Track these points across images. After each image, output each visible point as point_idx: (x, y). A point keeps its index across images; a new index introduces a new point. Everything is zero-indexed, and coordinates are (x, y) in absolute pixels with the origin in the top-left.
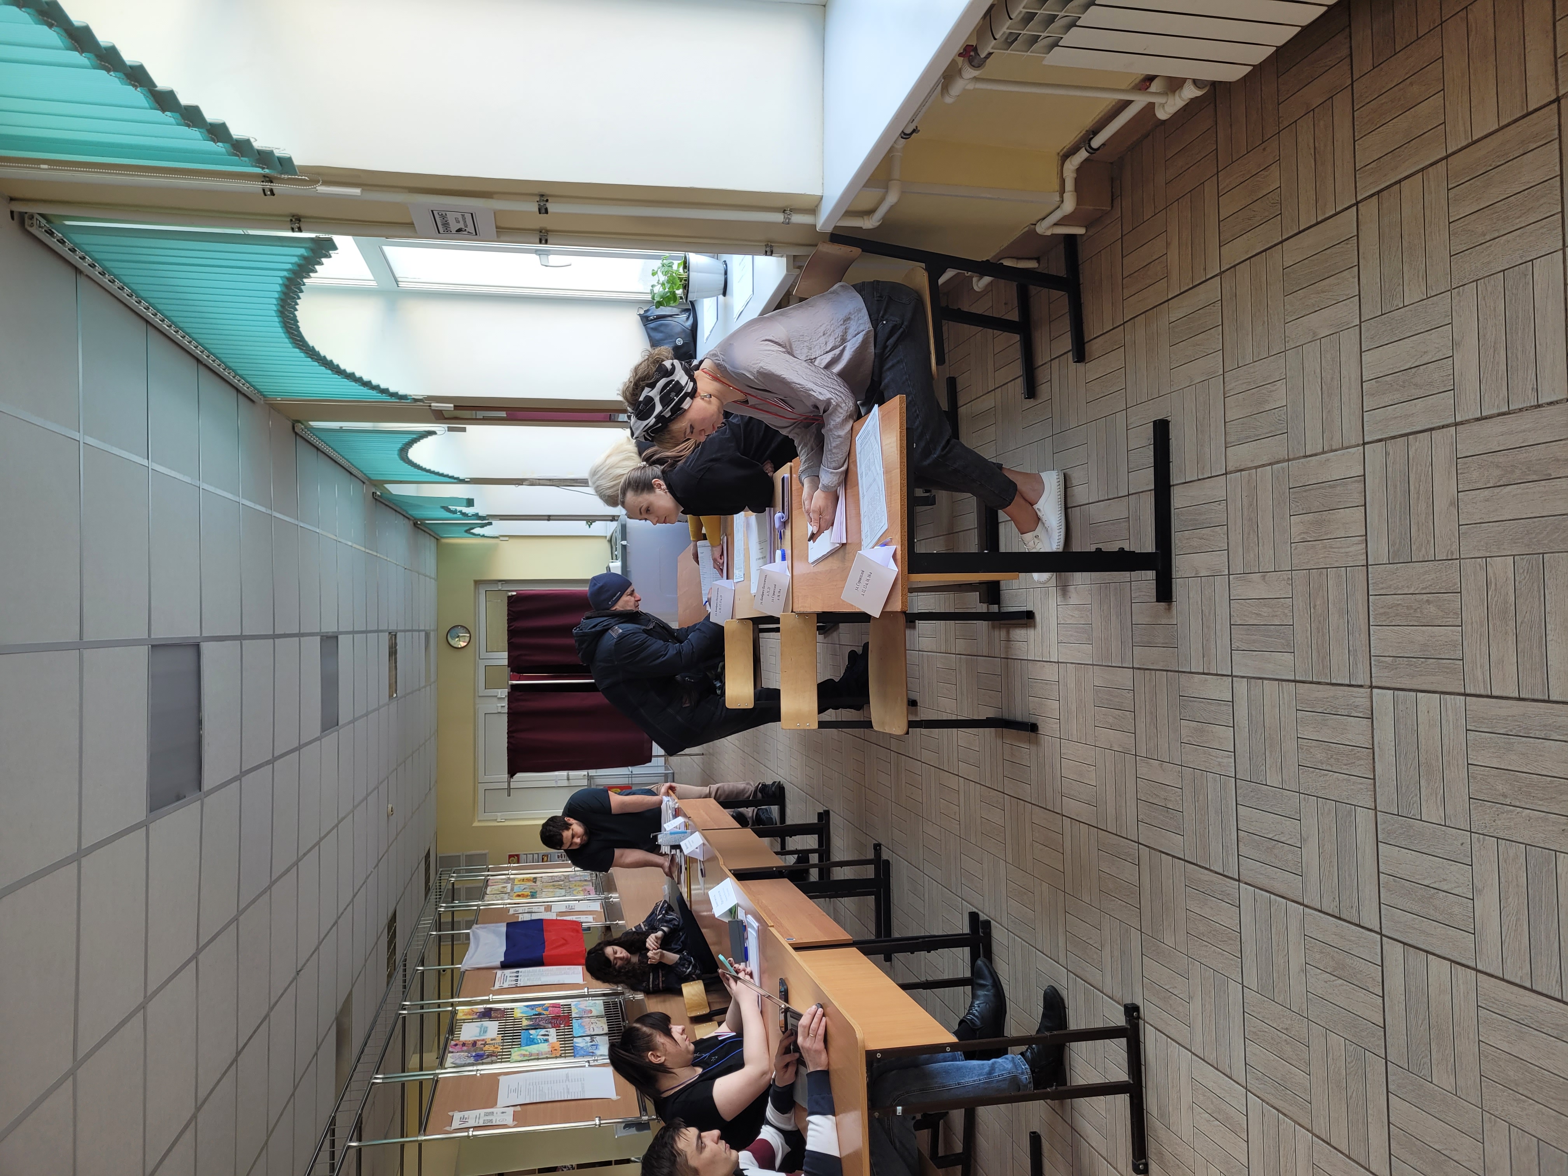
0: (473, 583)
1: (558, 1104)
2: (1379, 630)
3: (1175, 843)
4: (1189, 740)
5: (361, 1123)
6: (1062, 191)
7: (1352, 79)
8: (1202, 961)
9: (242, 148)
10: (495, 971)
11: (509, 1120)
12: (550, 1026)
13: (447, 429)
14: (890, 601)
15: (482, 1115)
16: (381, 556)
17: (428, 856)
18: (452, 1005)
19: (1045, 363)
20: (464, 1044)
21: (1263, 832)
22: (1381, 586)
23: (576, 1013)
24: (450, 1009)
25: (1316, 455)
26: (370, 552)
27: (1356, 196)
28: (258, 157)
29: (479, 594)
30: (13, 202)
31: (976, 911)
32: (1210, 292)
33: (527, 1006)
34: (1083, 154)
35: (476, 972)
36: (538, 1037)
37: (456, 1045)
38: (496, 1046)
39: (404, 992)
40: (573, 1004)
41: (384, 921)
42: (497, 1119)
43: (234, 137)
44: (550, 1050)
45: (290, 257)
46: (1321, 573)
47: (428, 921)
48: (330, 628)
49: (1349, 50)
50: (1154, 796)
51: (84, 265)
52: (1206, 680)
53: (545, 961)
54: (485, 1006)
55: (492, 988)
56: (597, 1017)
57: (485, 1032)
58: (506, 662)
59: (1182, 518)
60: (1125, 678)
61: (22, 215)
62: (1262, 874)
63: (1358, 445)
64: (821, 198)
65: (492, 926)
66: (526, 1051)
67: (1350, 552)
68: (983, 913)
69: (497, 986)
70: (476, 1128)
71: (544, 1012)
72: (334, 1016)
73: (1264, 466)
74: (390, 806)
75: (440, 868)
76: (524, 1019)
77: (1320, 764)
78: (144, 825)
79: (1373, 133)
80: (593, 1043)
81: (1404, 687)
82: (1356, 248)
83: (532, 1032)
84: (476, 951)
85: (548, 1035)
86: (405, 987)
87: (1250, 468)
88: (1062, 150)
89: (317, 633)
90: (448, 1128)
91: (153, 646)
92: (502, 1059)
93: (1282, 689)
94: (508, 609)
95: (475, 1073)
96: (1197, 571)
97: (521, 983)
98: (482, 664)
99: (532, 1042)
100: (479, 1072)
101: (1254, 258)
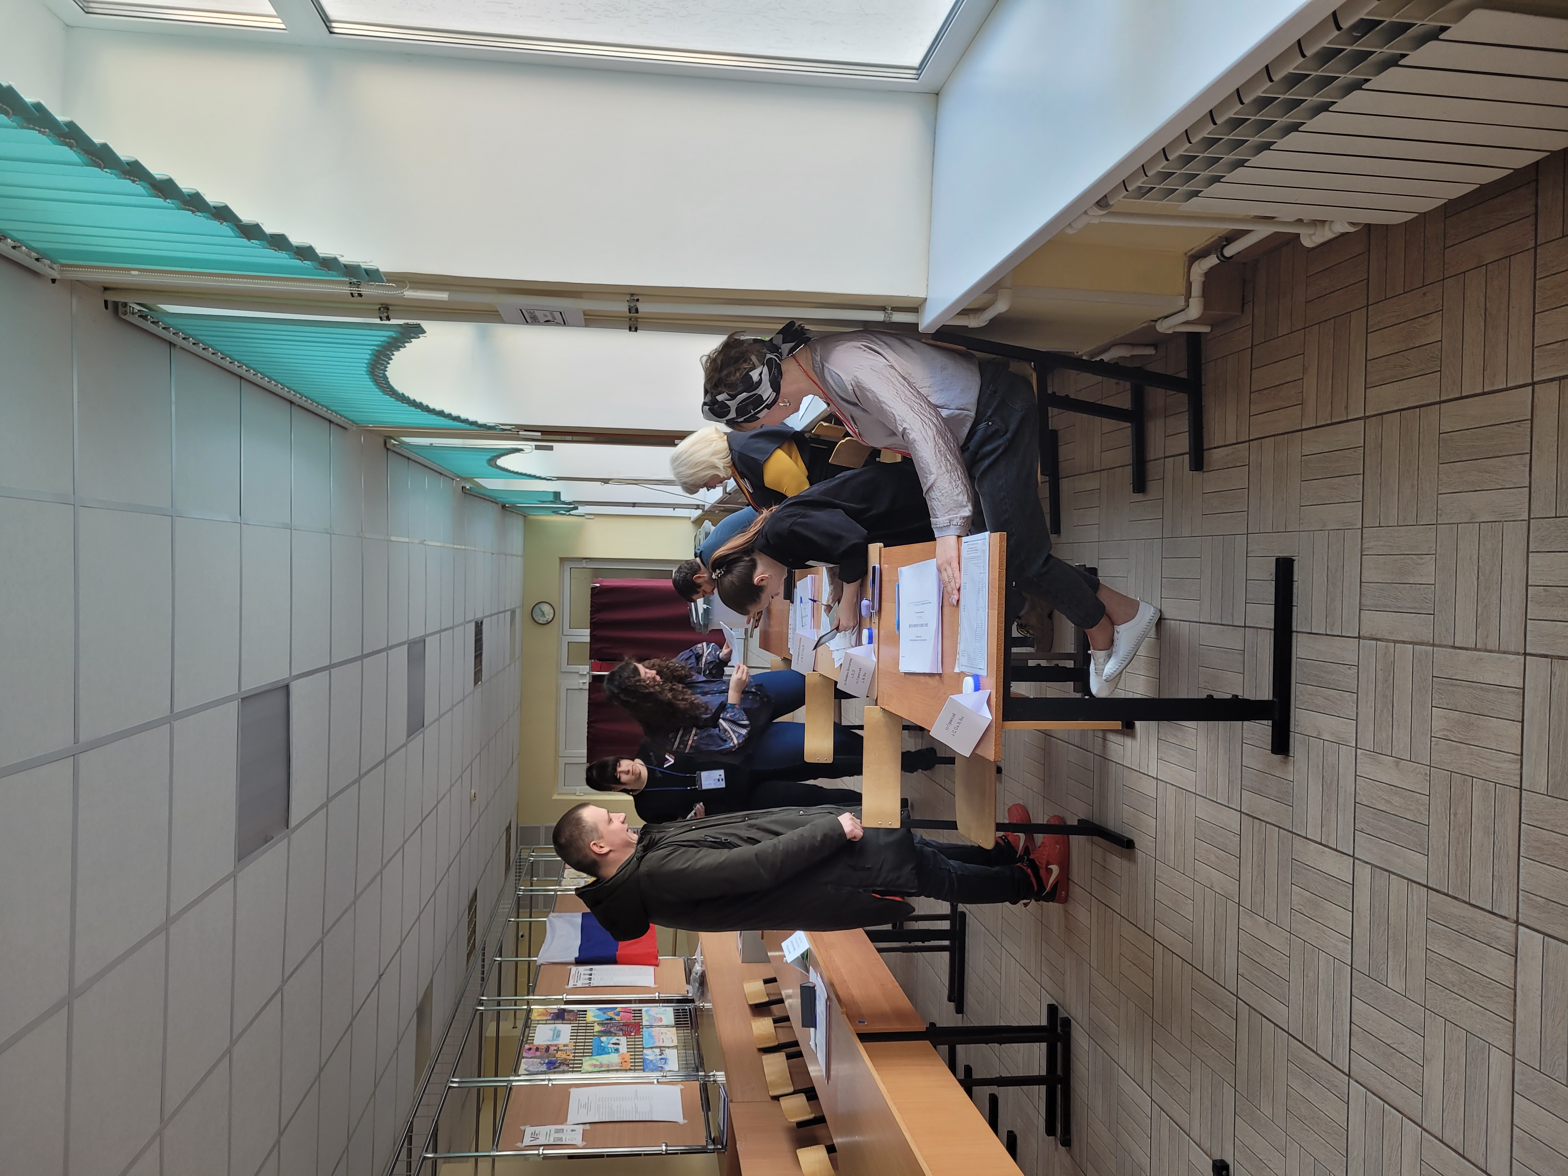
0: (558, 561)
1: (626, 1125)
2: (1530, 863)
3: (1279, 1012)
4: (1300, 909)
5: (437, 1130)
6: (1188, 296)
7: (1536, 242)
8: (1302, 1144)
9: (329, 264)
10: (569, 967)
11: (578, 1141)
12: (621, 1033)
13: (534, 447)
14: (982, 745)
15: (553, 1132)
16: (469, 548)
17: (509, 828)
18: (528, 1003)
19: (1158, 459)
20: (537, 1049)
21: (1381, 1034)
22: (1536, 816)
23: (647, 1021)
24: (526, 1007)
25: (1466, 649)
26: (459, 547)
27: (1532, 375)
28: (345, 270)
29: (564, 571)
30: (107, 292)
31: (1056, 1004)
32: (1352, 434)
33: (599, 1009)
34: (1212, 261)
35: (552, 966)
36: (610, 1046)
37: (530, 1049)
38: (568, 1053)
39: (482, 984)
40: (644, 1009)
41: (465, 903)
42: (567, 1138)
43: (320, 255)
44: (620, 1061)
45: (380, 337)
46: (1464, 781)
47: (508, 904)
48: (416, 633)
49: (1534, 208)
50: (1258, 955)
51: (178, 340)
52: (1324, 852)
53: (618, 959)
54: (559, 1006)
55: (566, 987)
56: (667, 1026)
57: (558, 1036)
58: (588, 639)
59: (1305, 669)
60: (1232, 820)
61: (116, 304)
62: (1376, 1078)
63: (1518, 654)
64: (926, 299)
65: (567, 915)
66: (597, 1060)
67: (1502, 768)
68: (1063, 1008)
69: (571, 985)
70: (546, 1146)
71: (617, 1018)
72: (415, 1008)
73: (1404, 642)
74: (473, 792)
75: (520, 845)
76: (596, 1024)
77: (1450, 985)
78: (233, 875)
79: (1558, 310)
80: (662, 1056)
81: (1556, 935)
82: (1529, 434)
83: (603, 1039)
84: (552, 940)
85: (618, 1044)
86: (483, 979)
87: (1387, 641)
88: (1190, 250)
89: (405, 642)
90: (519, 1144)
91: (242, 699)
92: (573, 1068)
93: (1412, 891)
94: (591, 601)
95: (546, 1083)
96: (1319, 732)
97: (594, 983)
98: (566, 640)
99: (603, 1051)
100: (551, 1082)
101: (1405, 412)
